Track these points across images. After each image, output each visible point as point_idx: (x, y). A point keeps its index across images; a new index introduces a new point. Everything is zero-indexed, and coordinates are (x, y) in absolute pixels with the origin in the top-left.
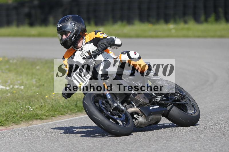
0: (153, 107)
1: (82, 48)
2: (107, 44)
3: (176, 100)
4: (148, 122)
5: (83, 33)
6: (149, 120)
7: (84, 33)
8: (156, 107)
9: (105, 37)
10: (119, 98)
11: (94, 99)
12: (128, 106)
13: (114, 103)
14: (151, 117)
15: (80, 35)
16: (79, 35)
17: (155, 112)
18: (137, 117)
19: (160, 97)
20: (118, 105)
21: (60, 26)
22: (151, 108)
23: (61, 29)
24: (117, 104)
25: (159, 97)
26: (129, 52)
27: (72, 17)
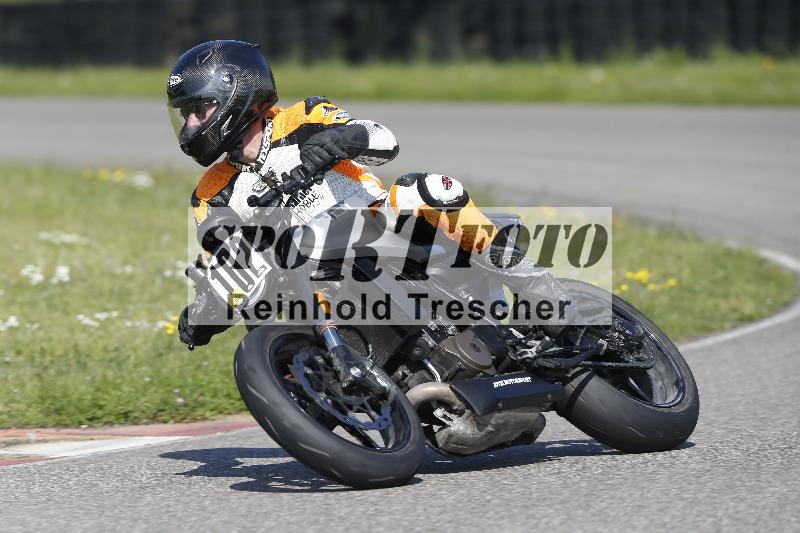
0: (507, 382)
1: (258, 163)
2: (336, 149)
3: (601, 353)
4: (486, 436)
5: (264, 107)
6: (490, 428)
7: (266, 105)
8: (519, 380)
9: (339, 121)
10: (373, 348)
11: (276, 352)
12: (412, 377)
13: (350, 366)
14: (497, 418)
15: (252, 112)
16: (249, 115)
17: (514, 399)
18: (445, 417)
19: (538, 343)
20: (365, 374)
21: (179, 80)
22: (496, 384)
23: (183, 93)
24: (363, 368)
25: (533, 342)
26: (426, 175)
27: (224, 48)
